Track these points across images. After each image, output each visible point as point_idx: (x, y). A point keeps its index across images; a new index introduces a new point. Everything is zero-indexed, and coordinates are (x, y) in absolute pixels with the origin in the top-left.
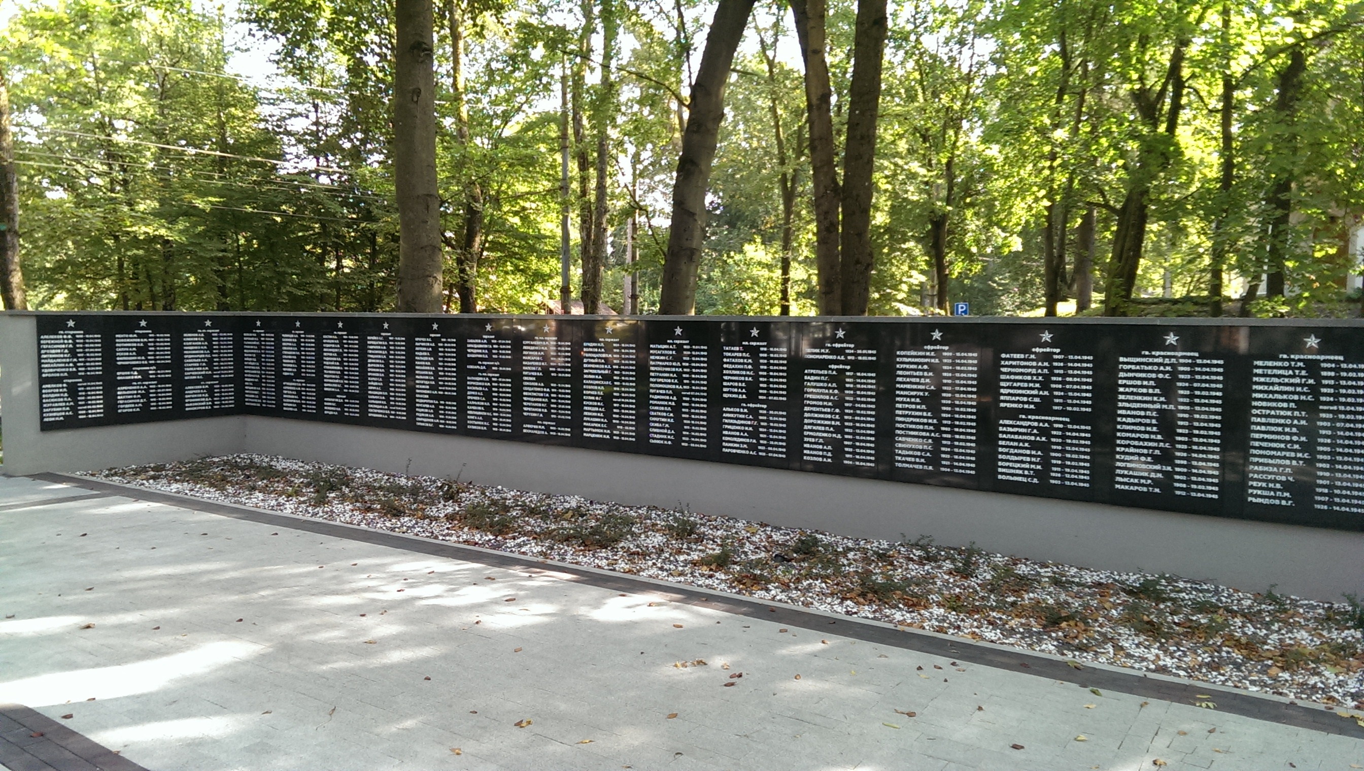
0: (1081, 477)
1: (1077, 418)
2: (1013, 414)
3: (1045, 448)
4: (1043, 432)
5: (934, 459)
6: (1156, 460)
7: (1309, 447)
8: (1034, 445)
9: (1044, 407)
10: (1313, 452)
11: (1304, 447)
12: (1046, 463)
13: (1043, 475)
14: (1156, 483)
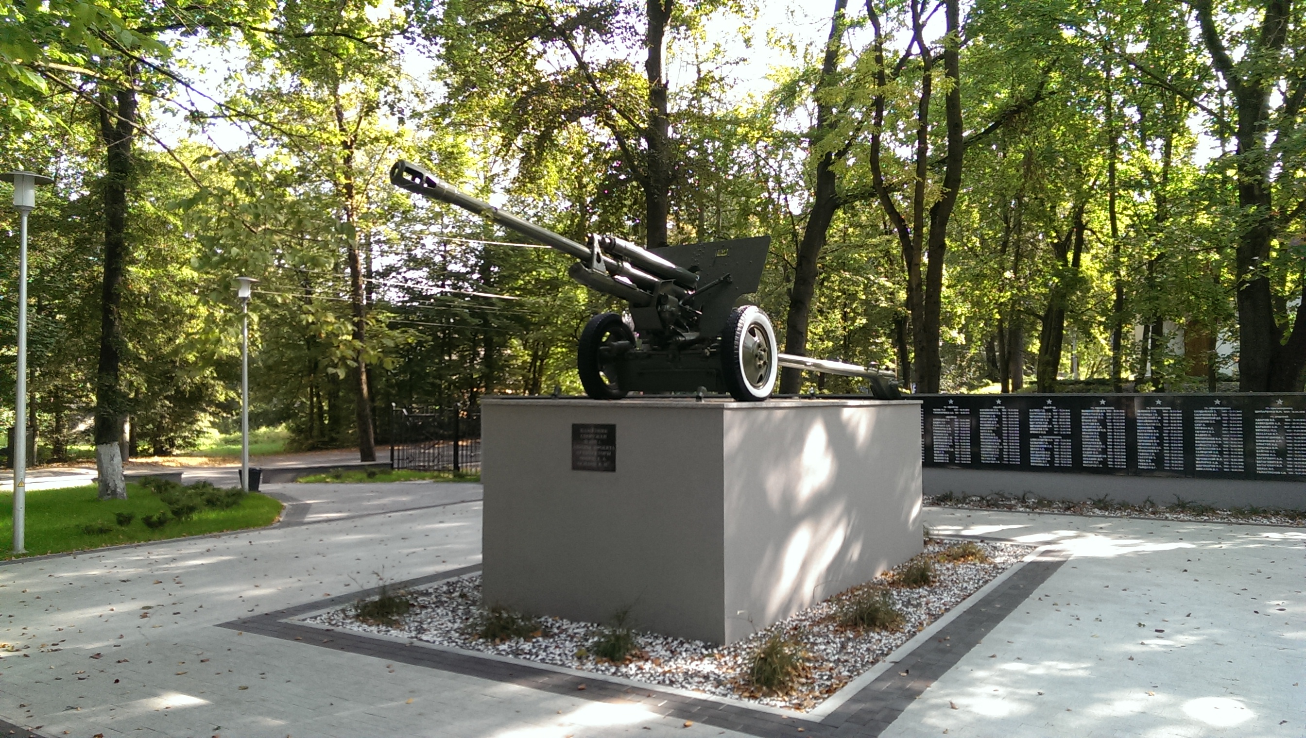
0: (1068, 461)
1: (1065, 436)
2: (1036, 436)
3: (1051, 450)
4: (1049, 443)
5: (1000, 457)
6: (1100, 453)
7: (1161, 444)
8: (1046, 449)
9: (1050, 432)
10: (1163, 447)
11: (1159, 444)
12: (1052, 456)
13: (1051, 462)
14: (1100, 462)
